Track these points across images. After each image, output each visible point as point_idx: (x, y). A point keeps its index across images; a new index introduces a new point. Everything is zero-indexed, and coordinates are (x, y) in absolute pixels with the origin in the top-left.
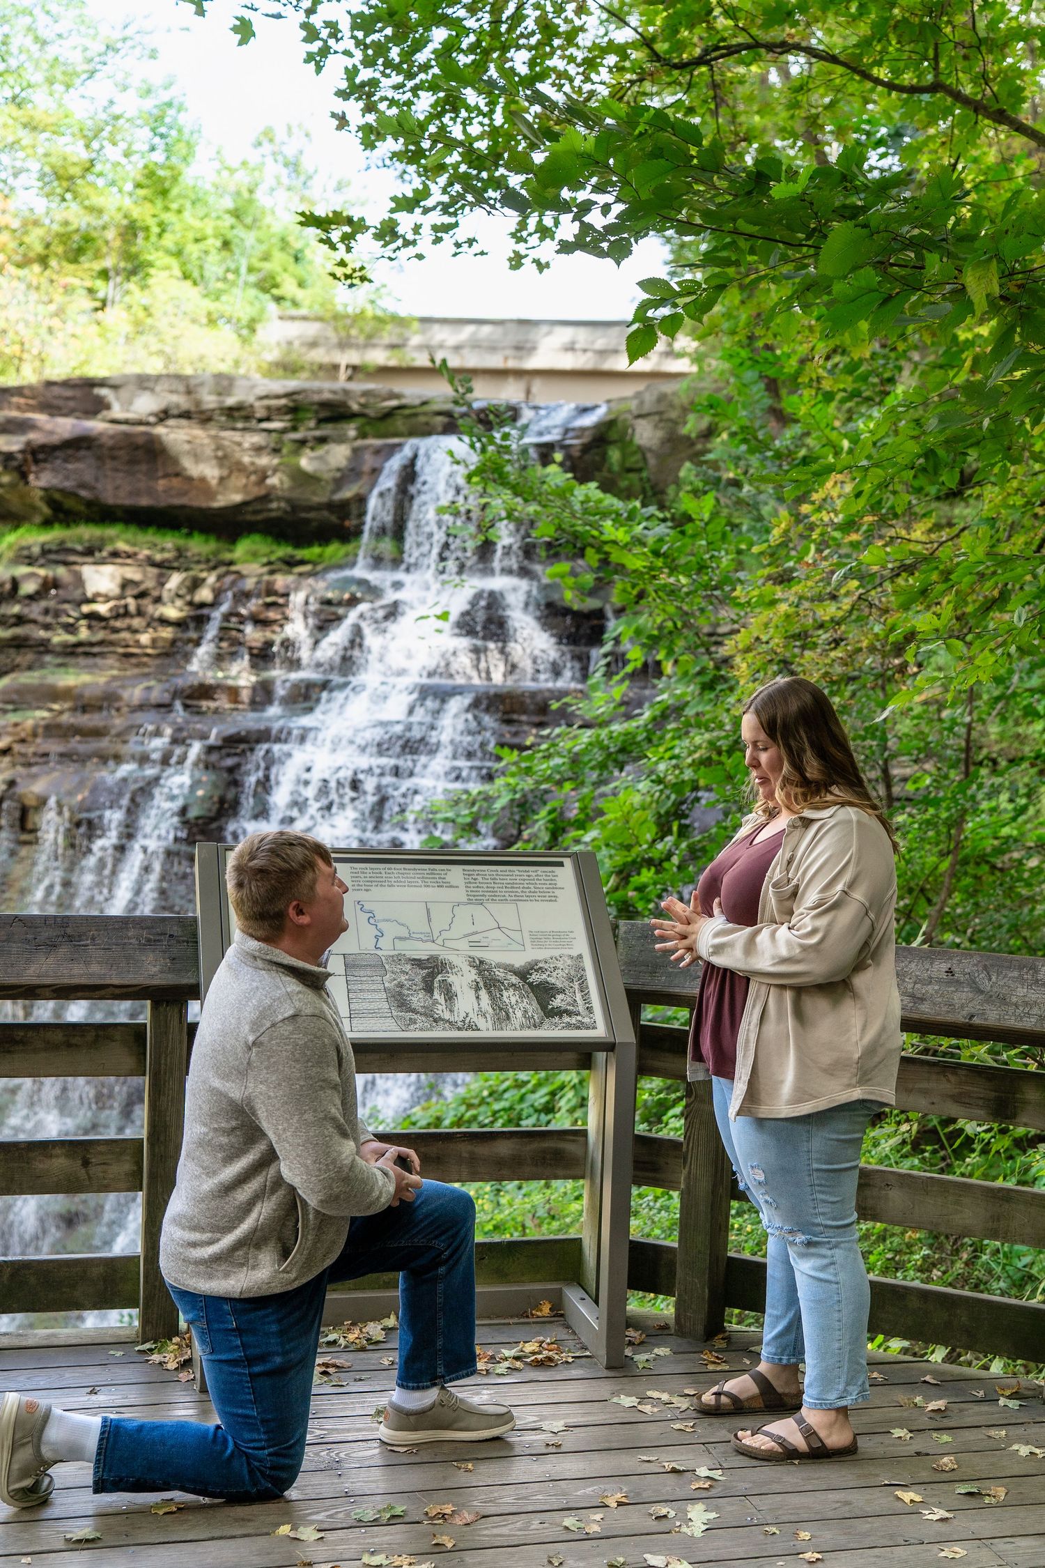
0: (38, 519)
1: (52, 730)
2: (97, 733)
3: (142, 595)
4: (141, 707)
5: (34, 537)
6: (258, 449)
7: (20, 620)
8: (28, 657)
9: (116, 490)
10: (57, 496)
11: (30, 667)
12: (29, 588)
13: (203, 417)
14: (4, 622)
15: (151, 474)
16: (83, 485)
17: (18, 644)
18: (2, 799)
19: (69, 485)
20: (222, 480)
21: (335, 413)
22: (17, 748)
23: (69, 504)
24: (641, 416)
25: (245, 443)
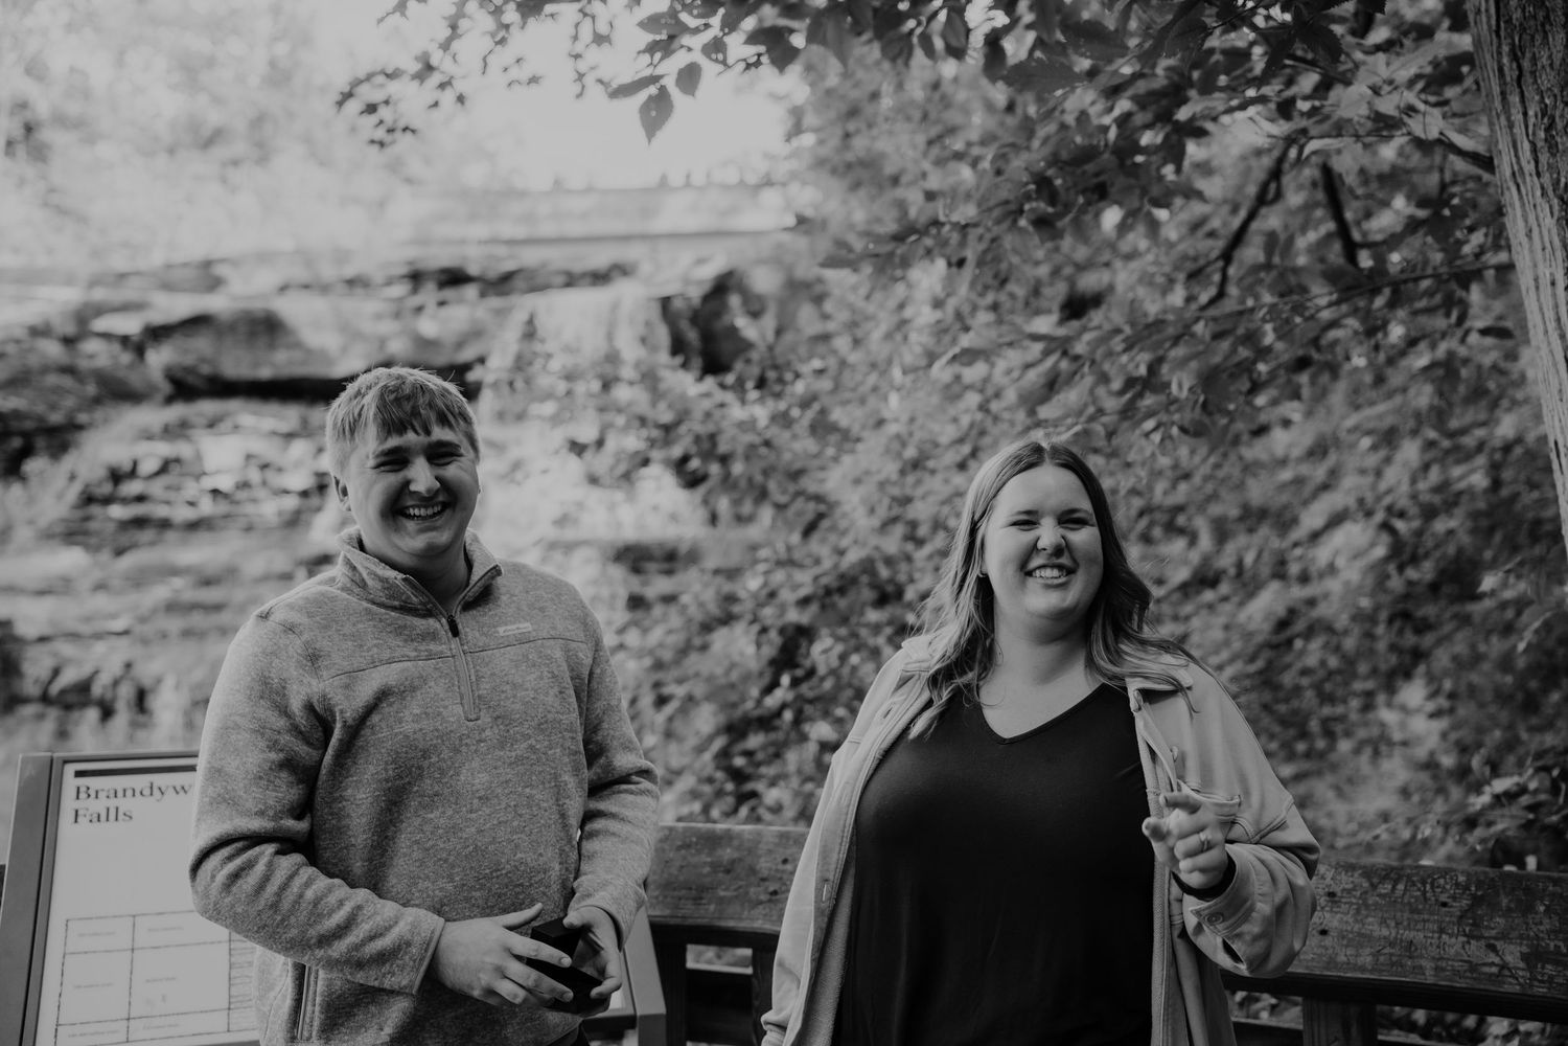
0: (160, 397)
1: (173, 607)
2: (218, 608)
3: (264, 467)
4: (265, 578)
6: (378, 317)
9: (236, 364)
10: (179, 375)
11: (152, 544)
12: (148, 466)
13: (324, 289)
14: (125, 501)
15: (272, 346)
16: (203, 360)
17: (140, 523)
18: (116, 683)
19: (189, 360)
20: (344, 350)
21: (454, 278)
22: (138, 629)
23: (191, 379)
24: (761, 262)
25: (367, 311)
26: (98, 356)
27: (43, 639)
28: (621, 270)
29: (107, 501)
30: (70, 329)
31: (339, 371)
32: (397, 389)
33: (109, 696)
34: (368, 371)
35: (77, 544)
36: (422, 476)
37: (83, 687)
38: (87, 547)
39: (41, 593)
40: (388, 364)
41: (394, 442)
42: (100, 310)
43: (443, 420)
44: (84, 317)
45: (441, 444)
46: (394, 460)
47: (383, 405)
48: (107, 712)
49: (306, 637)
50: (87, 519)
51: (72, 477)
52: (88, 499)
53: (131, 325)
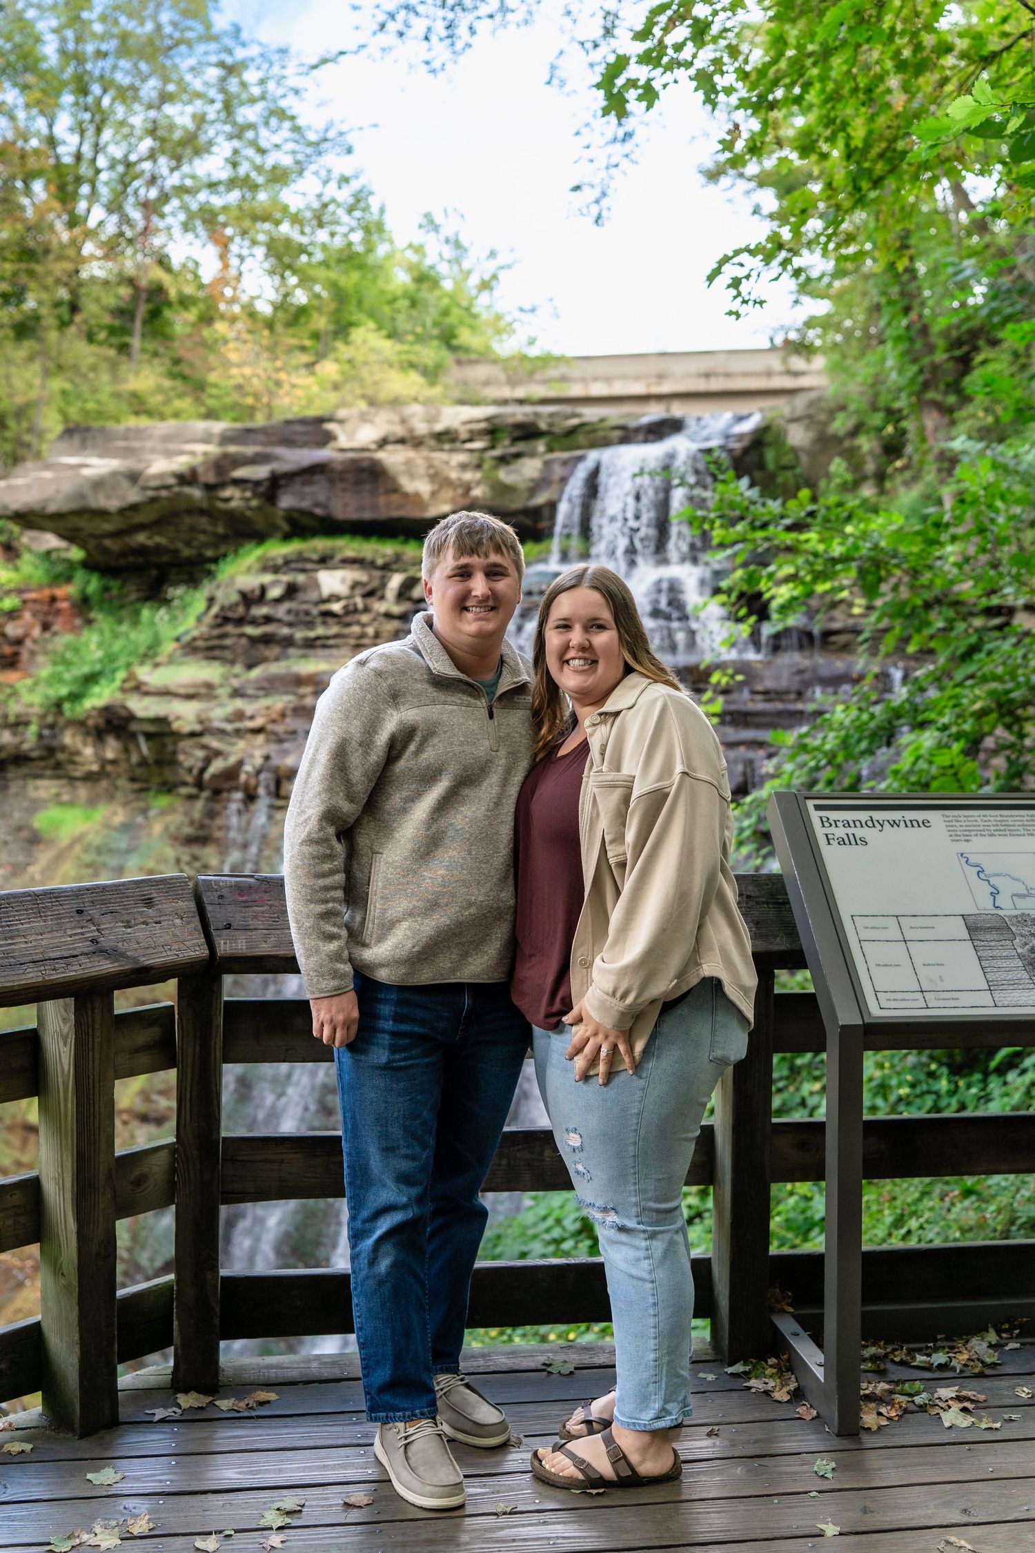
0: (280, 534)
3: (368, 594)
5: (278, 550)
6: (464, 467)
7: (268, 620)
8: (275, 650)
9: (345, 507)
10: (296, 515)
11: (277, 659)
12: (275, 592)
13: (416, 442)
14: (254, 622)
15: (374, 493)
16: (317, 505)
17: (267, 640)
18: (258, 772)
19: (305, 504)
20: (434, 494)
21: (527, 432)
22: (270, 727)
23: (305, 521)
24: (793, 420)
25: (452, 461)
26: (235, 498)
27: (193, 735)
28: (672, 426)
29: (240, 621)
30: (211, 478)
31: (432, 512)
32: (470, 526)
33: (253, 782)
34: (454, 512)
35: (214, 658)
36: (479, 585)
37: (231, 774)
38: (223, 660)
39: (189, 697)
40: (470, 508)
41: (464, 560)
42: (239, 461)
43: (498, 549)
44: (223, 465)
45: (495, 565)
46: (464, 573)
47: (460, 536)
48: (251, 797)
49: (390, 681)
50: (224, 636)
51: (211, 600)
52: (224, 619)
53: (260, 472)
